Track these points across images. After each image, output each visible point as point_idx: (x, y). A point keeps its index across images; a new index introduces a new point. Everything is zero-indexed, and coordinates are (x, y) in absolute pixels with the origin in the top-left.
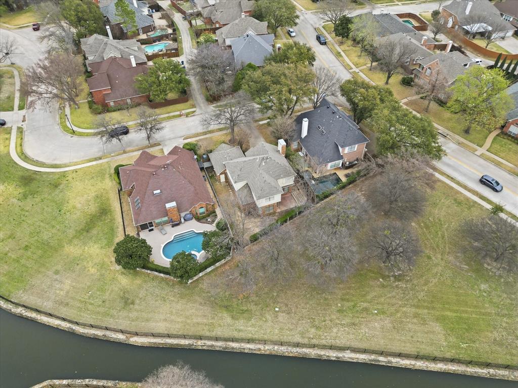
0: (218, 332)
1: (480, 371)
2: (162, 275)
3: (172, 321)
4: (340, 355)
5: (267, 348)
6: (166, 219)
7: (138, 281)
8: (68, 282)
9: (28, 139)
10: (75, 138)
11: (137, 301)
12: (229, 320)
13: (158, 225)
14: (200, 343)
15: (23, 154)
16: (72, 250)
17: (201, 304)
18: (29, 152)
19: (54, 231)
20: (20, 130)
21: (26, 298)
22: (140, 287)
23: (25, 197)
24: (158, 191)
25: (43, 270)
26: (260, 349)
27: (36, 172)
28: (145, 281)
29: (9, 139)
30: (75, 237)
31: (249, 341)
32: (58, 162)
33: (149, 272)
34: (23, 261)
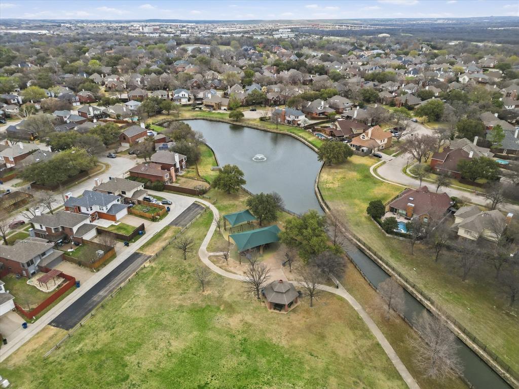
0: (380, 254)
1: (500, 368)
2: (379, 227)
3: (366, 239)
4: (423, 299)
5: (392, 272)
6: (404, 212)
7: (369, 223)
8: (345, 207)
9: (384, 166)
10: (404, 175)
11: (361, 227)
12: (388, 255)
13: (399, 213)
14: (368, 251)
15: (376, 169)
16: (357, 201)
17: (383, 244)
18: (379, 171)
19: (358, 194)
20: (384, 163)
21: (329, 203)
22: (367, 224)
23: (360, 180)
24: (413, 199)
25: (341, 200)
26: (388, 271)
27: (373, 176)
28: (371, 225)
29: (376, 163)
30: (363, 199)
31: (387, 264)
32: (385, 178)
33: (376, 223)
34: (338, 195)
